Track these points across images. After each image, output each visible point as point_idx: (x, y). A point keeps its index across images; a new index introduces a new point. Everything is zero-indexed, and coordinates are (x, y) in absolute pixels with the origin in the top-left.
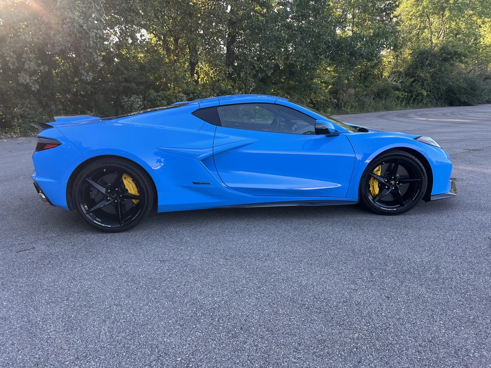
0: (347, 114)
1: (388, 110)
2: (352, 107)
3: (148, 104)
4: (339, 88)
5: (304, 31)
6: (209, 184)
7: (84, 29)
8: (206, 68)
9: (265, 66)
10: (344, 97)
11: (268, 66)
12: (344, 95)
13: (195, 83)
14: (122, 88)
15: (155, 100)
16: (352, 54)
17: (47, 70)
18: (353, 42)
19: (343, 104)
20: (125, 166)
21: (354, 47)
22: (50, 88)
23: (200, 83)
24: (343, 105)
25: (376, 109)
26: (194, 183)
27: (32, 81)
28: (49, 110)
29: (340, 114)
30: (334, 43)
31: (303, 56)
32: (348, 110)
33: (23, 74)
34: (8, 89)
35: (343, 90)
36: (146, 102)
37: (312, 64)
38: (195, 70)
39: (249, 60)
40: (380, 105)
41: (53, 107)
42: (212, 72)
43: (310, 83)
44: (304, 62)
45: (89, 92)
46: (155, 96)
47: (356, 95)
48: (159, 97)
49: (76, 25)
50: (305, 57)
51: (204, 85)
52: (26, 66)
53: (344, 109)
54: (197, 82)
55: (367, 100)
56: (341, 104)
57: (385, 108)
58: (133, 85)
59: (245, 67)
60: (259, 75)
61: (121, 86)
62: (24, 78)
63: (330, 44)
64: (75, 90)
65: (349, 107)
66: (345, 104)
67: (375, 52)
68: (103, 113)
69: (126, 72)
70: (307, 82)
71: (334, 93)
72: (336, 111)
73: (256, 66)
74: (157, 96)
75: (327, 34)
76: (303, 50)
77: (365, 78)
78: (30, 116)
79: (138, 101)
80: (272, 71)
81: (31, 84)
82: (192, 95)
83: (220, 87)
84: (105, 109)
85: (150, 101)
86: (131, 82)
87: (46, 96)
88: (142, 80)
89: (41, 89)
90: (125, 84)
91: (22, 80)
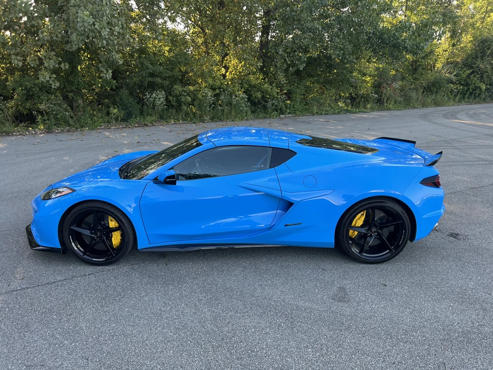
0: (390, 110)
1: (438, 106)
2: (396, 102)
3: (173, 100)
4: (382, 81)
5: (342, 20)
7: (96, 29)
8: (234, 61)
9: (298, 60)
10: (387, 91)
11: (300, 59)
12: (388, 89)
13: (222, 78)
14: (146, 83)
15: (180, 95)
16: (396, 46)
18: (396, 34)
19: (386, 98)
21: (398, 39)
22: (75, 84)
23: (227, 78)
24: (385, 101)
25: (424, 105)
27: (52, 79)
28: (77, 104)
29: (381, 110)
30: (376, 34)
31: (340, 48)
32: (391, 106)
33: (43, 72)
34: (33, 86)
35: (387, 83)
36: (171, 98)
37: (349, 57)
38: (224, 64)
39: (280, 53)
40: (429, 100)
41: (80, 101)
42: (241, 65)
43: (348, 77)
44: (341, 55)
45: (114, 88)
46: (181, 91)
47: (402, 90)
48: (185, 92)
50: (342, 49)
51: (232, 79)
52: (46, 65)
53: (386, 104)
54: (224, 76)
55: (414, 95)
56: (384, 99)
57: (434, 104)
58: (158, 80)
59: (275, 60)
60: (291, 69)
61: (145, 81)
62: (45, 76)
63: (371, 35)
64: (100, 85)
65: (392, 103)
66: (388, 99)
67: (422, 45)
68: (127, 109)
69: (150, 66)
70: (345, 76)
71: (377, 87)
72: (377, 107)
73: (287, 59)
75: (369, 24)
76: (340, 42)
77: (416, 70)
78: (54, 113)
79: (159, 97)
80: (305, 65)
81: (51, 82)
82: (218, 90)
83: (249, 81)
84: (129, 105)
85: (176, 96)
86: (157, 76)
87: (72, 91)
88: (168, 75)
89: (67, 85)
90: (151, 79)
91: (42, 79)
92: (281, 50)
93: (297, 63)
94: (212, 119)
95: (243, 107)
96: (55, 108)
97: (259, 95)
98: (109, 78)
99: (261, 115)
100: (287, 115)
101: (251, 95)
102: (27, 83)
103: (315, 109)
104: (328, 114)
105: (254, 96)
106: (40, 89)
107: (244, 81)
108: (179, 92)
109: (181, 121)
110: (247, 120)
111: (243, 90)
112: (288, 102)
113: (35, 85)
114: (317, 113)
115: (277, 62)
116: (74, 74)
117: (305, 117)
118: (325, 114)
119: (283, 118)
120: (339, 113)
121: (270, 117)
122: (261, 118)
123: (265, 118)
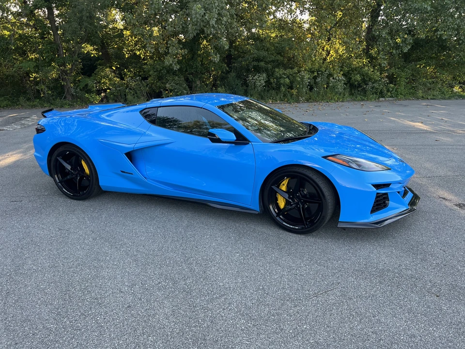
3: (275, 82)
6: (132, 174)
7: (206, 19)
9: (402, 42)
11: (405, 41)
13: (322, 61)
14: (252, 67)
15: (281, 78)
17: (186, 53)
20: (78, 151)
22: (194, 67)
26: (122, 172)
27: (174, 62)
28: (195, 85)
33: (168, 57)
36: (273, 80)
38: (326, 48)
41: (198, 83)
42: (342, 49)
48: (285, 75)
49: (198, 16)
52: (170, 51)
54: (325, 60)
58: (262, 64)
60: (394, 51)
61: (251, 65)
62: (168, 61)
68: (233, 89)
69: (256, 52)
73: (391, 42)
74: (283, 74)
78: (176, 90)
79: (260, 80)
80: (409, 47)
81: (173, 65)
82: (316, 73)
83: (351, 64)
84: (234, 86)
85: (277, 78)
86: (262, 61)
87: (192, 74)
88: (271, 59)
89: (188, 68)
90: (255, 63)
91: (167, 63)
92: (384, 33)
93: (401, 45)
94: (308, 100)
95: (338, 89)
96: (177, 87)
97: (358, 77)
98: (216, 62)
99: (359, 98)
100: (387, 99)
101: (351, 78)
102: (158, 66)
103: (420, 93)
104: (435, 99)
105: (353, 78)
106: (168, 72)
107: (344, 64)
108: (280, 75)
109: (278, 102)
110: (342, 102)
111: (342, 73)
112: (392, 85)
113: (163, 68)
114: (423, 97)
115: (379, 44)
116: (194, 59)
117: (408, 101)
118: (432, 99)
119: (382, 101)
120: (449, 98)
121: (367, 100)
122: (359, 100)
123: (363, 100)
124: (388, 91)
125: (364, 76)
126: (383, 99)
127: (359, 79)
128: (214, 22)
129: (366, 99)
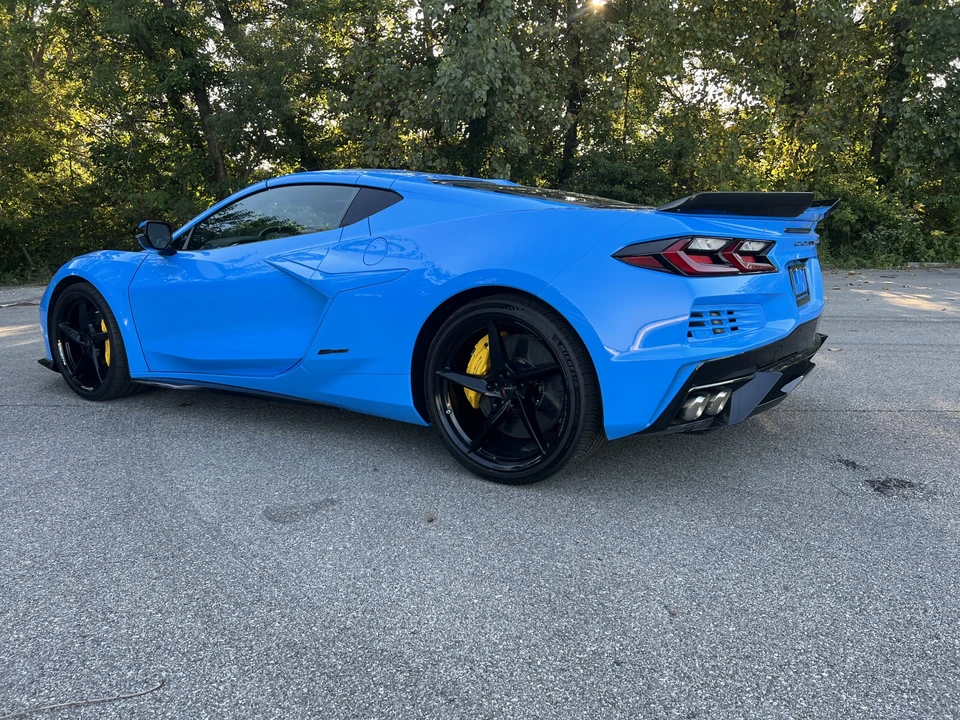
83: (832, 186)
107: (816, 187)
121: (872, 267)
122: (851, 267)
123: (861, 266)
124: (930, 246)
125: (864, 211)
126: (916, 265)
127: (853, 218)
128: (484, 93)
129: (868, 263)
